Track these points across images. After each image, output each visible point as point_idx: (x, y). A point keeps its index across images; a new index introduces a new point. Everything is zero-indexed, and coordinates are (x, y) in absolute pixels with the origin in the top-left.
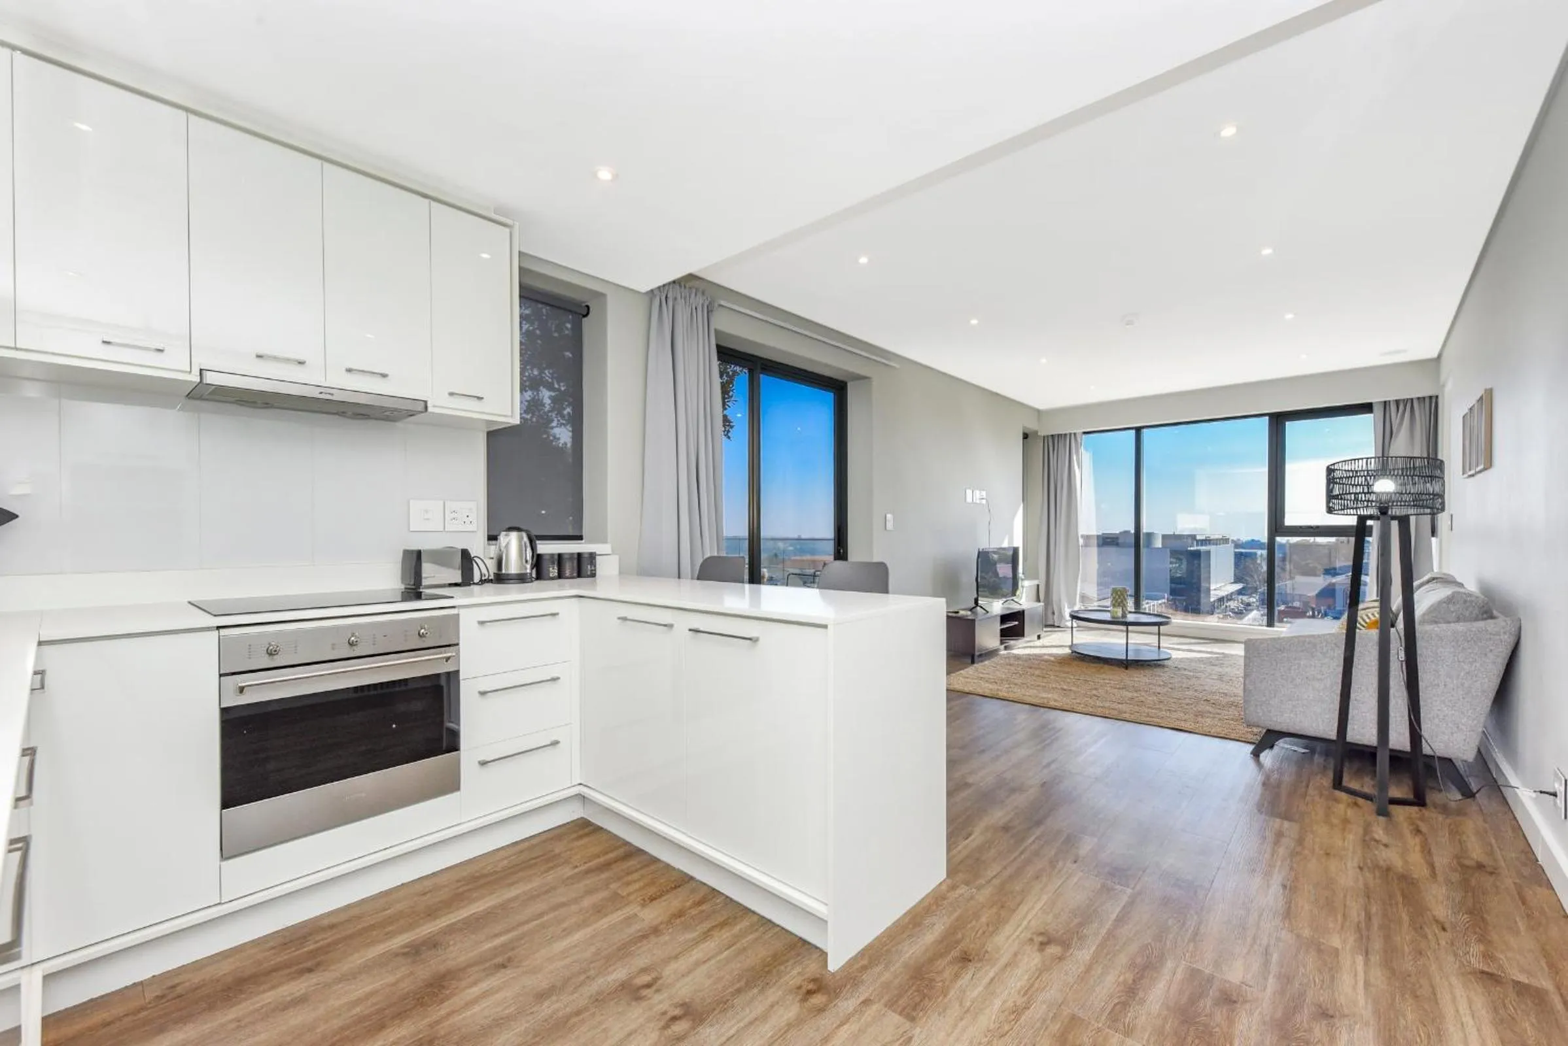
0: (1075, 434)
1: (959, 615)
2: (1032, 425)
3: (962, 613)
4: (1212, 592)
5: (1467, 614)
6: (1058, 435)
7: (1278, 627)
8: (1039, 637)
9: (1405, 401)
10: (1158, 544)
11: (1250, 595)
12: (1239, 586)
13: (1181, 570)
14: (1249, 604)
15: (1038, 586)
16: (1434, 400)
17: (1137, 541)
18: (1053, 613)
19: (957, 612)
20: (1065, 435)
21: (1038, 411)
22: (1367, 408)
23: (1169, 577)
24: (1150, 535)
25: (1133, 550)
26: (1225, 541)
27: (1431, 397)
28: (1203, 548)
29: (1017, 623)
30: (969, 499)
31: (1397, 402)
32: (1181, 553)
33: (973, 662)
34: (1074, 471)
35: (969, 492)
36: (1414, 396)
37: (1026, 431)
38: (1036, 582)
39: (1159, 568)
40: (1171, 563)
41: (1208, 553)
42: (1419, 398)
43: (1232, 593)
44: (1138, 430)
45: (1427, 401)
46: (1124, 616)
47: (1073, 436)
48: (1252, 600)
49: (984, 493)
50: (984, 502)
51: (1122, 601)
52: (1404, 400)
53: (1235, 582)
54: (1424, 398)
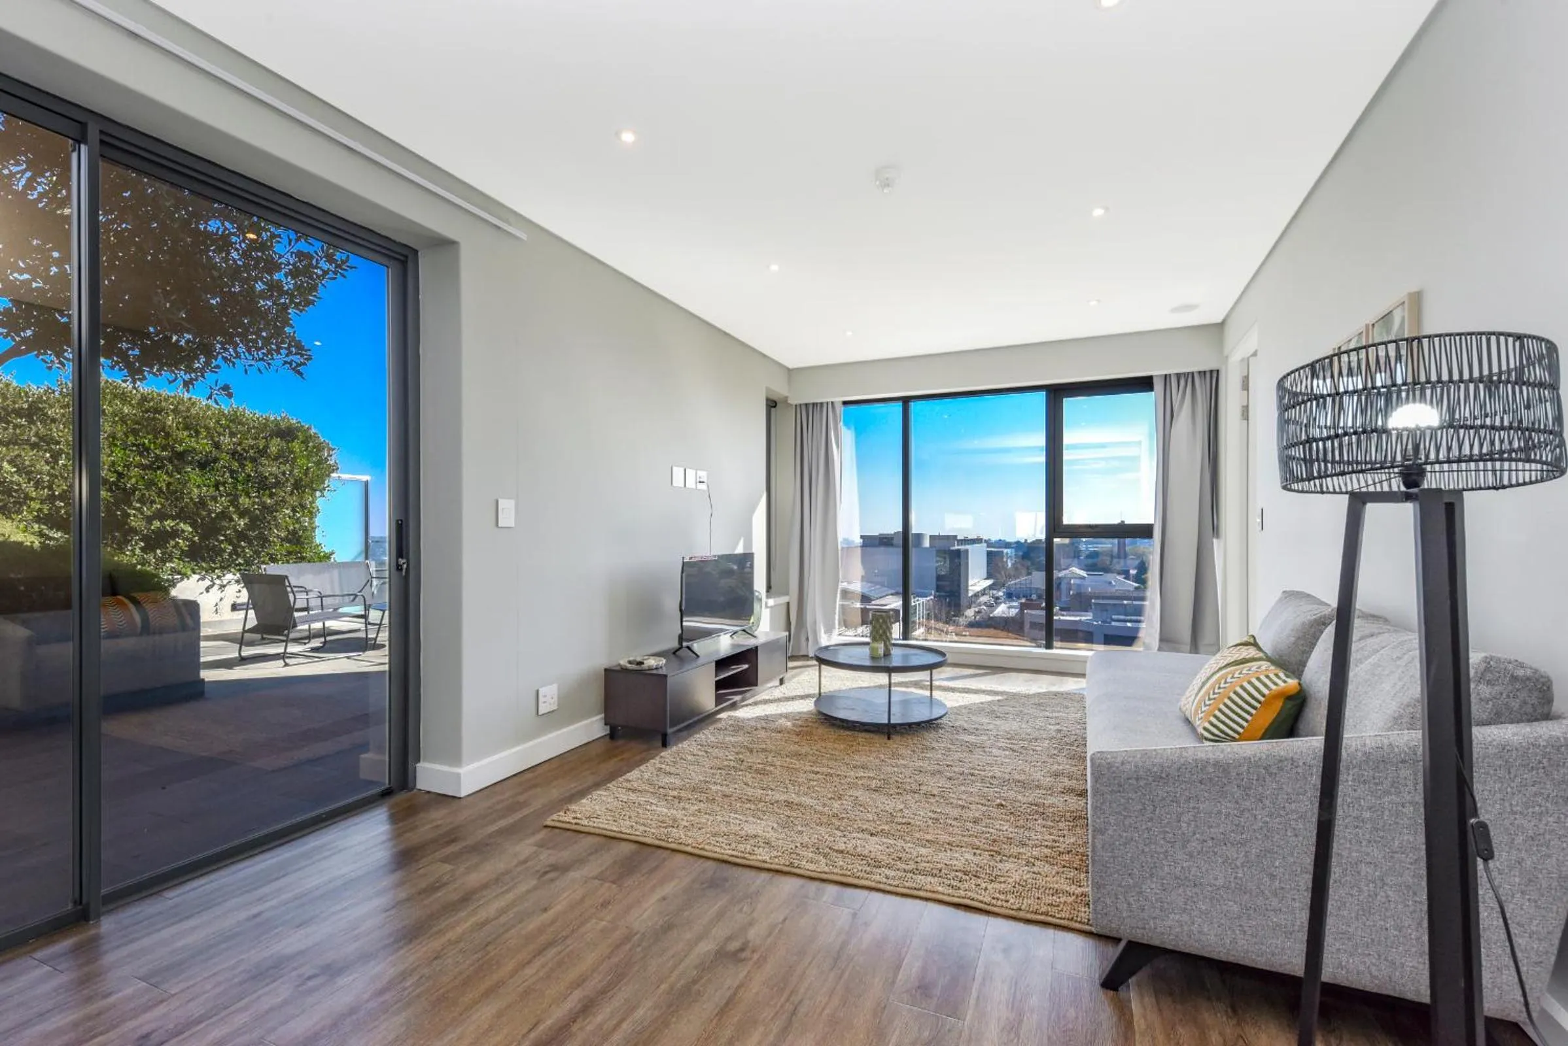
0: (832, 403)
1: (645, 666)
2: (780, 389)
3: (652, 662)
4: (970, 588)
5: (1515, 704)
6: (814, 404)
7: (1057, 648)
8: (782, 682)
9: (1186, 375)
10: (926, 543)
11: (999, 590)
12: (990, 582)
13: (944, 567)
14: (997, 598)
15: (788, 603)
16: (1215, 375)
17: (906, 540)
18: (807, 639)
19: (641, 663)
20: (822, 404)
21: (789, 370)
22: (1144, 384)
23: (935, 575)
24: (919, 537)
25: (900, 550)
26: (978, 541)
27: (1211, 372)
28: (962, 547)
29: (746, 666)
30: (678, 481)
31: (1178, 376)
32: (945, 552)
33: (665, 745)
34: (832, 452)
35: (678, 472)
36: (1195, 369)
37: (772, 397)
38: (784, 600)
39: (925, 566)
40: (937, 562)
41: (967, 551)
42: (1200, 372)
43: (984, 589)
44: (906, 401)
45: (1208, 375)
46: (887, 654)
47: (830, 405)
48: (1001, 594)
49: (703, 475)
50: (703, 487)
51: (884, 632)
52: (1184, 374)
53: (987, 578)
54: (1205, 372)
